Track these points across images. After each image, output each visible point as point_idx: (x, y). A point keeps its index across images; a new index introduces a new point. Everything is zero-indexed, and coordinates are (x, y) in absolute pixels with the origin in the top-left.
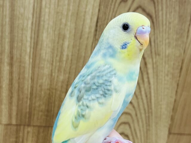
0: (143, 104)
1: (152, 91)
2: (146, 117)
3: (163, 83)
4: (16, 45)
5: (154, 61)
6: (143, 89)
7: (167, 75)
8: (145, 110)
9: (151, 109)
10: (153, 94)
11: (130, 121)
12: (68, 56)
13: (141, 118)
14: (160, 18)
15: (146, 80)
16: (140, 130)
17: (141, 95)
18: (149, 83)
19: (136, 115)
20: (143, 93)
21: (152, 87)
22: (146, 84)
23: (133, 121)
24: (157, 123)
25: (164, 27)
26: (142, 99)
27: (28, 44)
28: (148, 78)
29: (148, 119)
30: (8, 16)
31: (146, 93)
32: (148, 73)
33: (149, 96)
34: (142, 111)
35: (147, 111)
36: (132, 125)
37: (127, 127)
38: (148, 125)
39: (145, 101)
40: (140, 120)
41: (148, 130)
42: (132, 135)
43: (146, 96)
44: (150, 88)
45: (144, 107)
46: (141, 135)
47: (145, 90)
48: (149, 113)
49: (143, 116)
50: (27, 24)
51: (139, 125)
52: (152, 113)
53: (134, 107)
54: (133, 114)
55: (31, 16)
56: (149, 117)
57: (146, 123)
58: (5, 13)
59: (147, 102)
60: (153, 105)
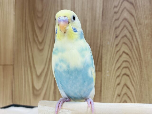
0: (135, 54)
1: (140, 46)
2: (138, 63)
3: (146, 40)
5: (138, 28)
6: (134, 46)
7: (148, 36)
8: (137, 58)
9: (141, 57)
10: (141, 49)
11: (129, 66)
12: (89, 30)
13: (136, 64)
14: (138, 4)
15: (135, 40)
16: (136, 72)
17: (133, 49)
18: (137, 42)
19: (132, 62)
20: (134, 48)
21: (140, 44)
22: (136, 43)
23: (131, 66)
24: (146, 67)
25: (141, 8)
26: (134, 52)
28: (136, 39)
29: (140, 64)
31: (136, 48)
32: (135, 36)
33: (138, 50)
34: (136, 60)
35: (139, 59)
36: (130, 68)
37: (127, 70)
38: (141, 68)
39: (136, 53)
40: (135, 65)
41: (141, 72)
42: (131, 74)
43: (137, 50)
44: (138, 45)
45: (136, 57)
46: (137, 75)
47: (135, 46)
48: (140, 60)
49: (137, 62)
51: (135, 68)
52: (142, 60)
53: (130, 57)
54: (130, 61)
56: (140, 63)
57: (139, 67)
59: (138, 54)
60: (142, 56)
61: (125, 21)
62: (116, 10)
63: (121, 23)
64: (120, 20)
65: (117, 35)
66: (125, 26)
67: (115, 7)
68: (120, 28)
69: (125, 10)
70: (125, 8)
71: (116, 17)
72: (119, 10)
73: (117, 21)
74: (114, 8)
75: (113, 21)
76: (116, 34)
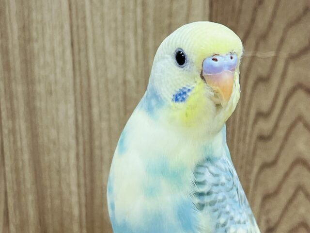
4: (49, 206)
27: (74, 199)
30: (26, 149)
50: (68, 159)
55: (73, 142)
58: (19, 144)
61: (299, 169)
62: (265, 126)
63: (286, 175)
64: (283, 165)
65: (272, 224)
66: (299, 188)
67: (262, 115)
68: (283, 198)
69: (300, 125)
70: (300, 118)
71: (265, 155)
72: (276, 126)
73: (268, 172)
74: (255, 122)
75: (256, 169)
76: (268, 221)
